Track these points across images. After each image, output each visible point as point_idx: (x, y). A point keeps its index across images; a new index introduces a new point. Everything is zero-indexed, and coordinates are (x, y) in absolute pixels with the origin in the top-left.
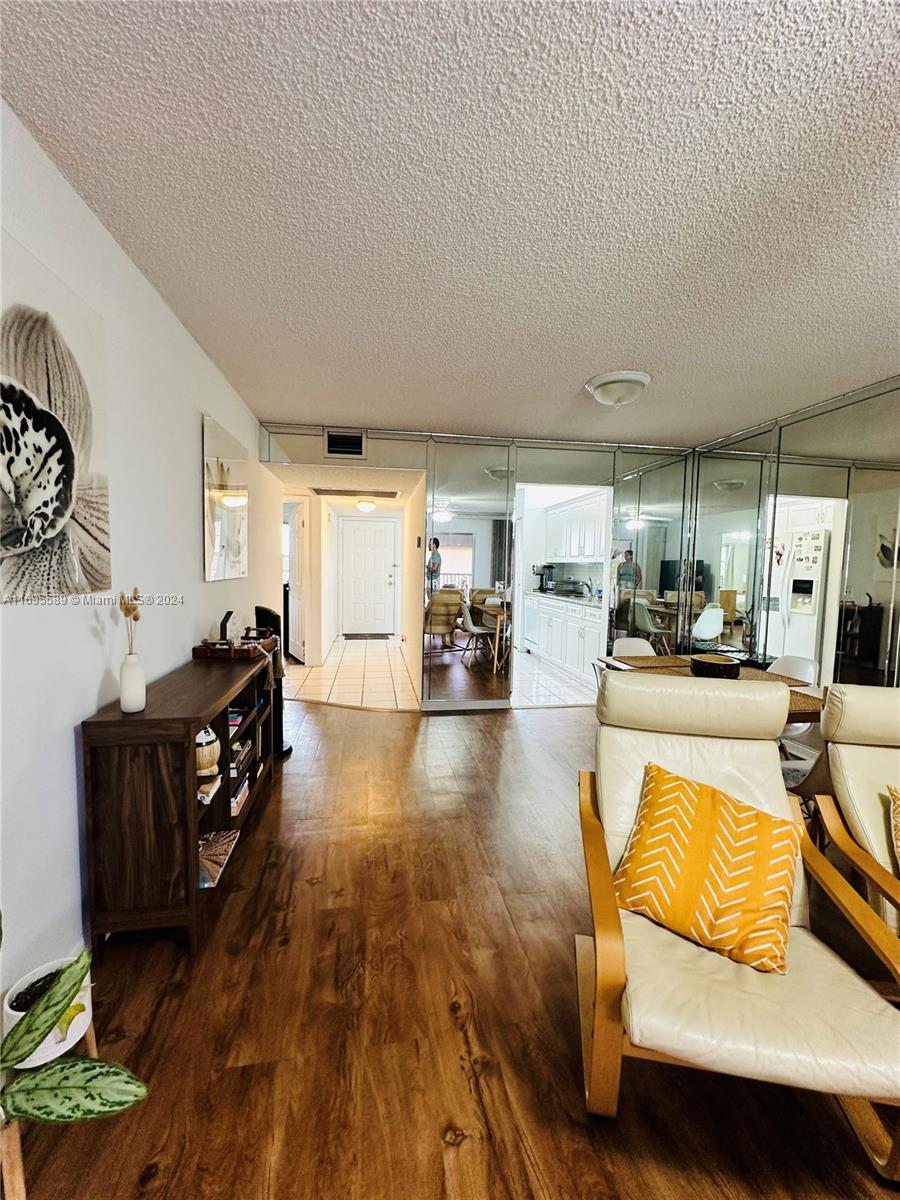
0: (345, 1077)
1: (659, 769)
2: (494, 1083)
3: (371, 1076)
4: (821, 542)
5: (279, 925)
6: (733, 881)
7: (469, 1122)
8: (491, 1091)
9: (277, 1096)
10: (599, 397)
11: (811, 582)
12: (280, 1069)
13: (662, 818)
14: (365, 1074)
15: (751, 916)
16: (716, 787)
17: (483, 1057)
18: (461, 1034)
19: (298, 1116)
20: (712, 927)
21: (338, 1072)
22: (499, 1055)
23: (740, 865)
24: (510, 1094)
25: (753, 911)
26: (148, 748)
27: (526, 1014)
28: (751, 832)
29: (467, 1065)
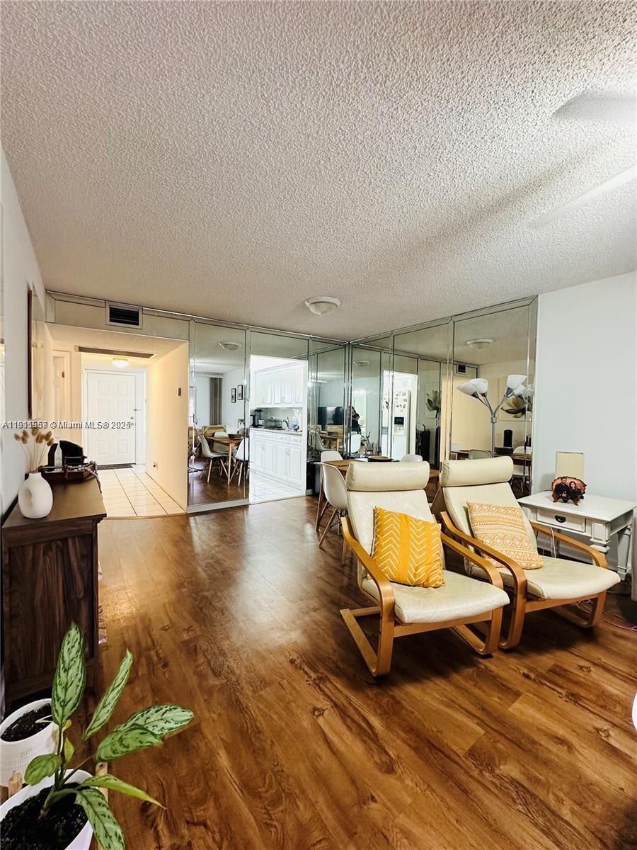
0: (247, 713)
1: (380, 509)
2: (328, 684)
3: (261, 706)
4: (407, 397)
5: (155, 659)
6: (420, 553)
7: (323, 703)
8: (327, 687)
9: (210, 738)
10: (312, 309)
11: (403, 418)
12: (203, 725)
13: (387, 531)
14: (258, 707)
15: (429, 566)
16: (406, 513)
17: (318, 677)
18: (302, 671)
19: (229, 741)
20: (415, 575)
21: (241, 712)
22: (325, 672)
23: (422, 545)
24: (338, 687)
25: (429, 564)
26: (59, 542)
27: (330, 651)
28: (423, 530)
29: (311, 682)
